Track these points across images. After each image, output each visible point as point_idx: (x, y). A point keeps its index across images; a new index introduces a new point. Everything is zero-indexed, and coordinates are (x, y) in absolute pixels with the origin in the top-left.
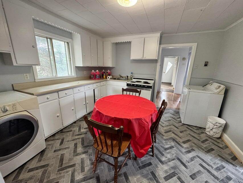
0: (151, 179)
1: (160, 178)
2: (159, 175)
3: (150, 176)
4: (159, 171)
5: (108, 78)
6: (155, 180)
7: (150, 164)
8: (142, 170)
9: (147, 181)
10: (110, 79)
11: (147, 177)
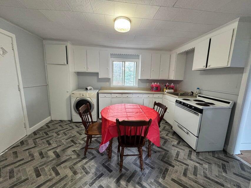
0: (96, 174)
1: (99, 181)
2: (102, 180)
3: (99, 174)
4: (106, 180)
5: (166, 91)
6: (97, 178)
7: (110, 171)
8: (102, 166)
9: (94, 171)
10: (167, 93)
11: (97, 171)
